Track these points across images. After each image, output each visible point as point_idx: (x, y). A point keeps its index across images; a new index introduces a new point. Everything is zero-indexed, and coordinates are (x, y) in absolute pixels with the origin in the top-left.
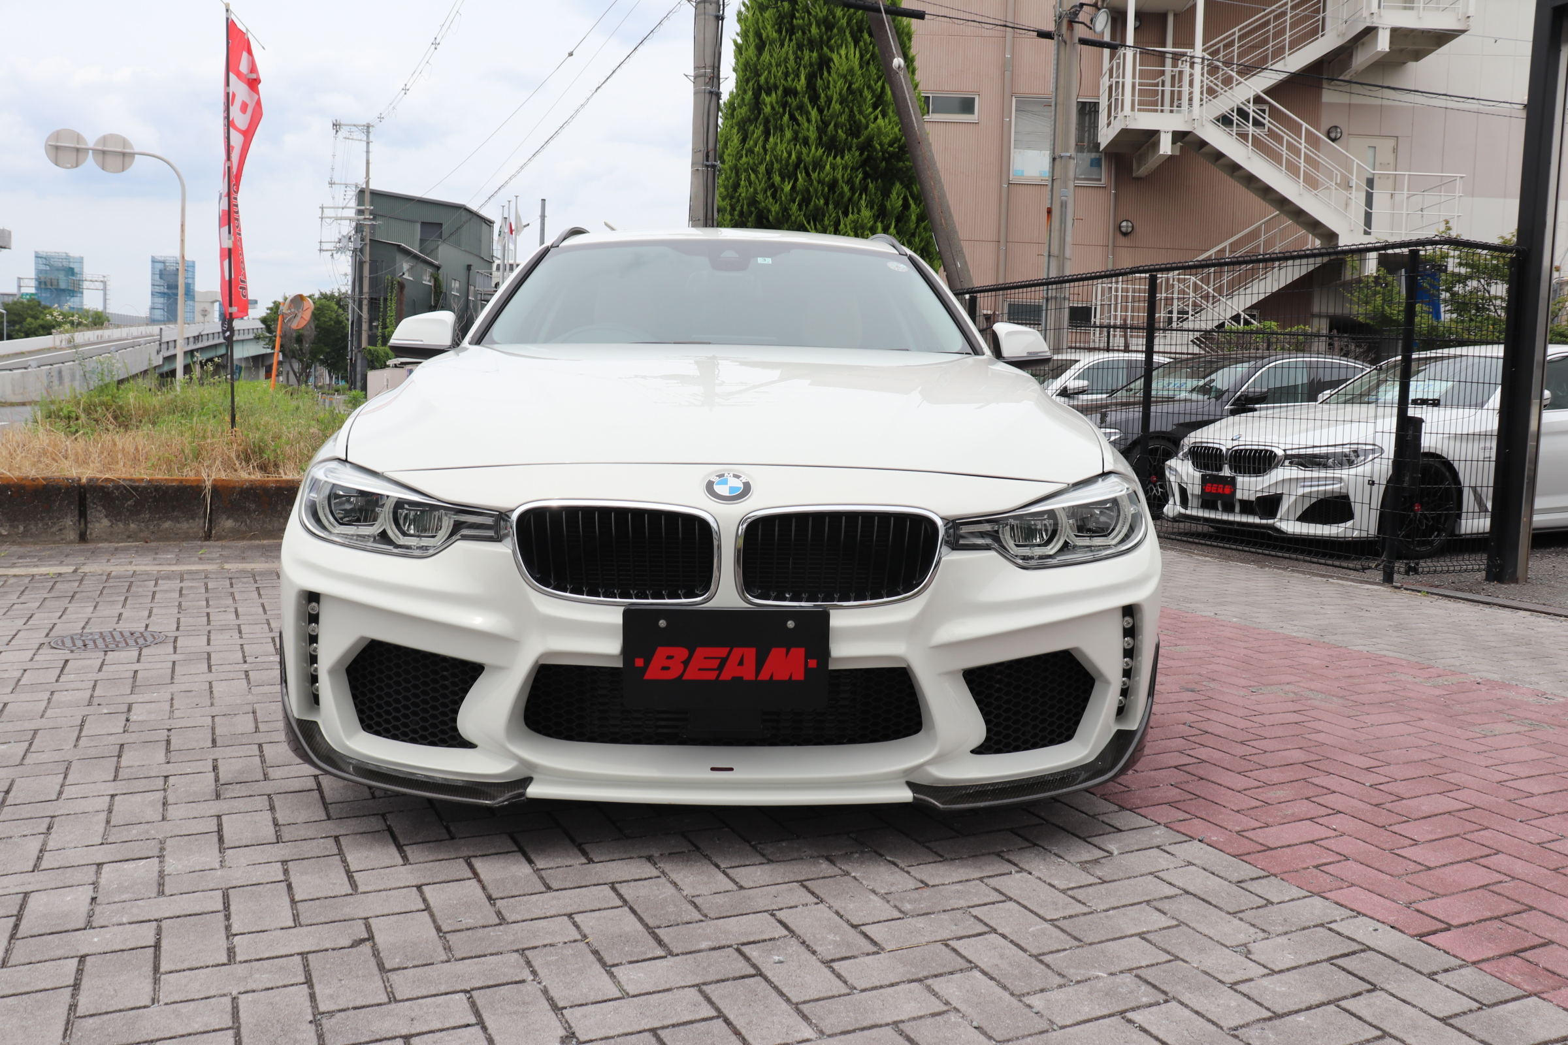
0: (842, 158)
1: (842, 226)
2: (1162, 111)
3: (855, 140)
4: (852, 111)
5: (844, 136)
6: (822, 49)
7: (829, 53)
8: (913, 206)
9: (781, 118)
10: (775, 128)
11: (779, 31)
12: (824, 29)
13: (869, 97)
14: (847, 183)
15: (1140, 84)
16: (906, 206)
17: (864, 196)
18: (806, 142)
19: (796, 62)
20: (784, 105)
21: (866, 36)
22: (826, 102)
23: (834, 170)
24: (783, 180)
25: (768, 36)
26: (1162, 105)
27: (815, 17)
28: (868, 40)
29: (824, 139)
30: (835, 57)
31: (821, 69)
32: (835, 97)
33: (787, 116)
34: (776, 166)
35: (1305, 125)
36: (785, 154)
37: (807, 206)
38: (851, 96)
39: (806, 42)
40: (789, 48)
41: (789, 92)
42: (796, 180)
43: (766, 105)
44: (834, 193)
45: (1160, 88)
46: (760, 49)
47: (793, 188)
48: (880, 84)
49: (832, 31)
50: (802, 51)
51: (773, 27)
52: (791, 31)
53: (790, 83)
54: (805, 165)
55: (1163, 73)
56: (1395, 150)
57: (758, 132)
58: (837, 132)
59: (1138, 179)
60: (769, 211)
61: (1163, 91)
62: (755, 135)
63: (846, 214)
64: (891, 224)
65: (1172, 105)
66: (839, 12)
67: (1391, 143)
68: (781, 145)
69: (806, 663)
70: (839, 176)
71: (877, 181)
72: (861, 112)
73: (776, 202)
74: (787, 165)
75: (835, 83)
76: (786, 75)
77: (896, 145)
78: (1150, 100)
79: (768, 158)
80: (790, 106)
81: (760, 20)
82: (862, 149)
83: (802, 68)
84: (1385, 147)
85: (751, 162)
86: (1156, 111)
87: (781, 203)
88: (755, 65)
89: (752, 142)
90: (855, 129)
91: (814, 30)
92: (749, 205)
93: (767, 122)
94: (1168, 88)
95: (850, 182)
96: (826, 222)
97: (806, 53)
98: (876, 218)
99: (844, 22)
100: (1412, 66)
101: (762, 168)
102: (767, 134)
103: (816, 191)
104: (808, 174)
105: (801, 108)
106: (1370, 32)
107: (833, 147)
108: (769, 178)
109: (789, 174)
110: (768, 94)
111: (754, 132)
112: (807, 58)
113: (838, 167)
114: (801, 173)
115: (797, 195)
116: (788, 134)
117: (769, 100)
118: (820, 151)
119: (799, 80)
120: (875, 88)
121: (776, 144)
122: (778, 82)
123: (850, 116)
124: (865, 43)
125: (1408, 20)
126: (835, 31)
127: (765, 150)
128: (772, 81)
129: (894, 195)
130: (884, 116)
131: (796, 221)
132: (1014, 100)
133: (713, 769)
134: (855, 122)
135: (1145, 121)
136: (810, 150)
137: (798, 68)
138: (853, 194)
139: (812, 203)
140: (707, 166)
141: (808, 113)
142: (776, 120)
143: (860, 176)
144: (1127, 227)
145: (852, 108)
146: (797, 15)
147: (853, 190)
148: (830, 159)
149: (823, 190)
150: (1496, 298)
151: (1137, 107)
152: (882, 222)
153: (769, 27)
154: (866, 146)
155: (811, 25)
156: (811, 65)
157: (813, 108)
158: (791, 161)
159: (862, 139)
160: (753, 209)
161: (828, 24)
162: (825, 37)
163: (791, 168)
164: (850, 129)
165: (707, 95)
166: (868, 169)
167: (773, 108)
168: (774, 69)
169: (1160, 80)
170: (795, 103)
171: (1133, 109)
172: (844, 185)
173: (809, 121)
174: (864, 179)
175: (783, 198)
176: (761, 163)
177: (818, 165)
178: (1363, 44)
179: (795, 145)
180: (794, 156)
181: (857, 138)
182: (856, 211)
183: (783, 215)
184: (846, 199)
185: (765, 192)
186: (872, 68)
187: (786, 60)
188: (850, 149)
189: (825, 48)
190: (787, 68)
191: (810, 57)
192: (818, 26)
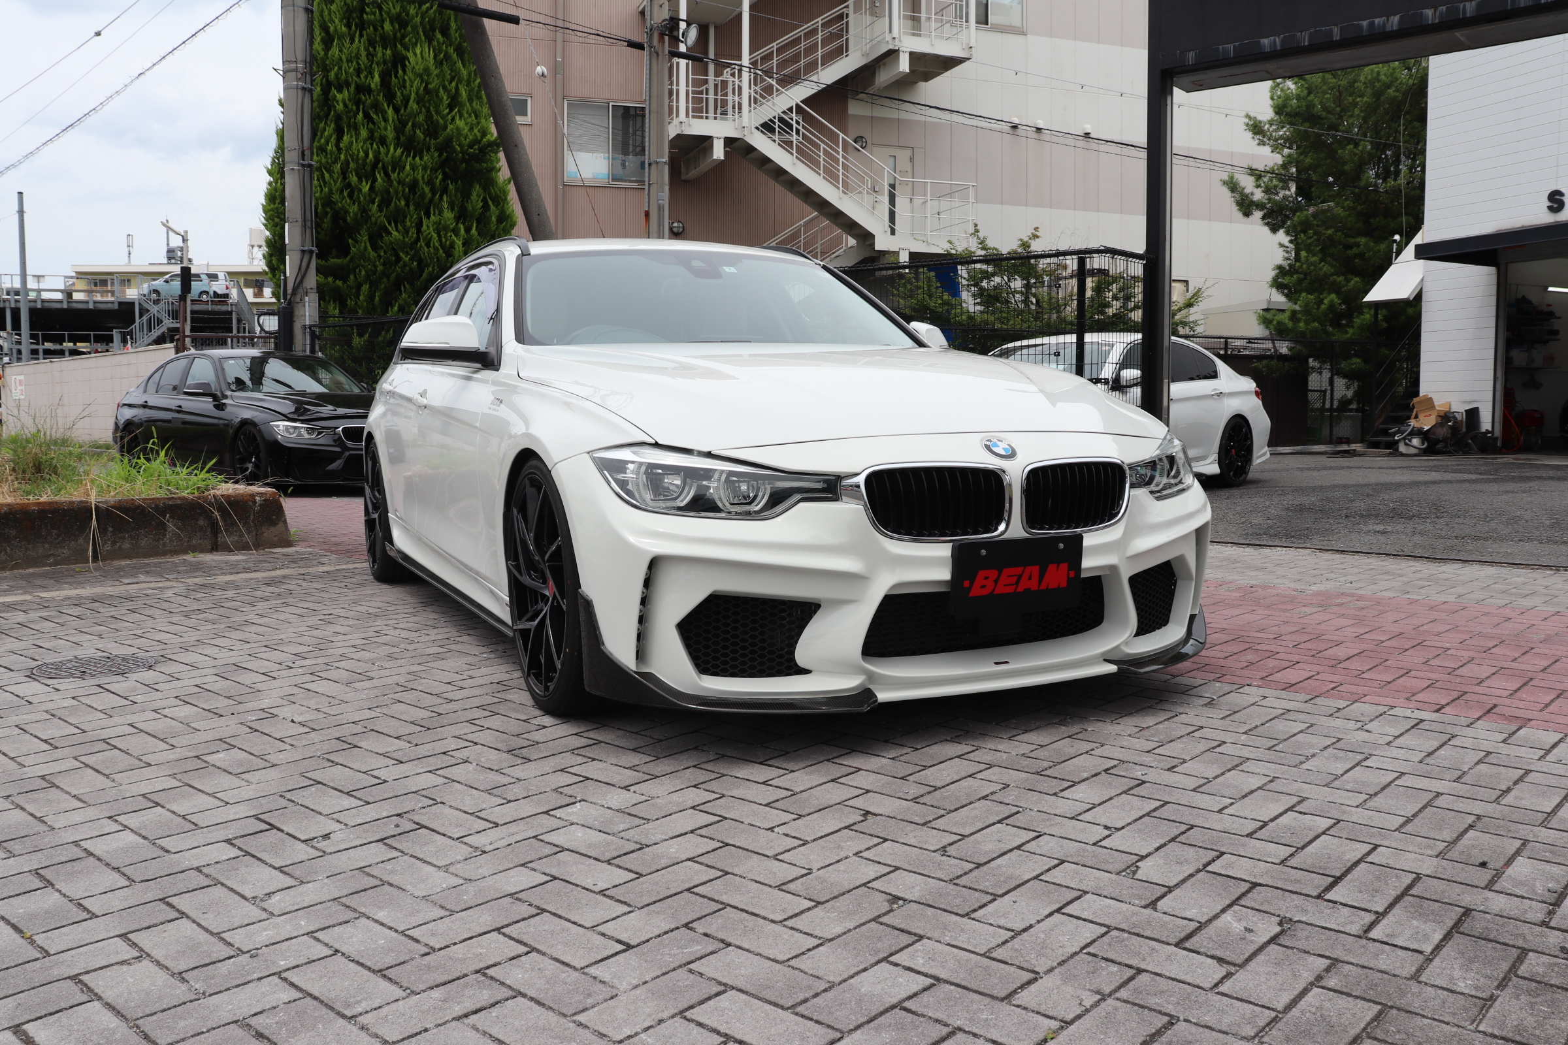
0: (421, 158)
1: (424, 227)
2: (707, 118)
3: (433, 141)
4: (428, 111)
5: (422, 136)
6: (396, 46)
7: (403, 52)
8: (492, 207)
9: (355, 117)
10: (349, 127)
11: (349, 26)
12: (397, 26)
13: (445, 98)
14: (427, 184)
15: (694, 92)
16: (486, 207)
17: (445, 198)
18: (383, 141)
19: (368, 59)
20: (358, 103)
21: (439, 36)
22: (402, 101)
23: (414, 171)
24: (360, 180)
25: (336, 30)
26: (707, 113)
27: (388, 13)
28: (441, 39)
29: (402, 139)
30: (410, 55)
31: (395, 67)
32: (413, 96)
33: (361, 113)
34: (352, 165)
35: (841, 135)
36: (362, 153)
37: (387, 207)
38: (427, 97)
39: (378, 39)
40: (359, 45)
41: (362, 89)
42: (375, 180)
43: (337, 102)
44: (415, 194)
45: (704, 96)
46: (328, 42)
47: (372, 188)
48: (454, 84)
49: (405, 29)
50: (375, 48)
51: (341, 21)
52: (362, 27)
53: (363, 80)
54: (383, 165)
55: (706, 81)
56: (912, 159)
57: (330, 130)
58: (415, 132)
59: (686, 182)
60: (347, 212)
61: (707, 99)
62: (326, 133)
63: (428, 217)
64: (472, 225)
65: (715, 113)
66: (412, 11)
67: (908, 153)
68: (356, 144)
69: (1068, 574)
70: (420, 177)
71: (456, 183)
72: (438, 112)
73: (354, 203)
74: (365, 164)
75: (412, 82)
76: (358, 72)
77: (476, 147)
78: (699, 109)
79: (342, 157)
80: (364, 104)
81: (326, 13)
82: (441, 149)
83: (374, 65)
84: (903, 155)
85: (324, 161)
86: (701, 117)
87: (360, 203)
88: (324, 60)
89: (323, 141)
90: (433, 130)
91: (387, 26)
92: (323, 206)
93: (338, 118)
94: (711, 96)
95: (430, 183)
96: (408, 224)
97: (379, 50)
98: (457, 219)
99: (418, 19)
100: (922, 85)
101: (337, 167)
102: (340, 133)
103: (396, 192)
104: (387, 175)
105: (376, 106)
106: (892, 54)
107: (411, 147)
108: (345, 178)
109: (368, 173)
110: (340, 91)
111: (324, 130)
112: (380, 55)
113: (417, 168)
114: (379, 173)
115: (376, 195)
116: (364, 133)
117: (341, 97)
118: (399, 151)
119: (372, 78)
120: (449, 88)
121: (351, 143)
122: (350, 78)
123: (427, 116)
124: (438, 42)
125: (922, 45)
126: (409, 29)
127: (339, 150)
128: (344, 77)
129: (474, 197)
130: (461, 116)
131: (376, 223)
132: (566, 103)
133: (996, 663)
134: (432, 122)
135: (698, 127)
136: (389, 151)
137: (371, 65)
138: (434, 195)
139: (393, 204)
140: (303, 166)
141: (384, 113)
142: (349, 118)
143: (440, 177)
144: (679, 227)
145: (429, 108)
146: (367, 9)
147: (433, 191)
148: (410, 159)
149: (404, 191)
150: (1016, 292)
151: (691, 114)
152: (463, 223)
153: (337, 21)
154: (445, 147)
155: (383, 21)
156: (385, 62)
157: (388, 106)
158: (368, 161)
159: (441, 139)
160: (328, 210)
161: (401, 21)
162: (398, 34)
163: (368, 168)
164: (428, 129)
165: (300, 91)
166: (447, 170)
167: (345, 105)
168: (345, 65)
169: (704, 88)
170: (369, 101)
171: (687, 116)
172: (424, 186)
173: (385, 120)
174: (444, 180)
175: (362, 198)
176: (335, 162)
177: (397, 165)
178: (885, 64)
179: (372, 144)
180: (371, 155)
181: (436, 139)
182: (437, 212)
183: (362, 216)
184: (427, 200)
185: (342, 192)
186: (445, 68)
187: (358, 56)
188: (428, 150)
189: (399, 46)
190: (358, 64)
191: (384, 54)
192: (392, 23)
